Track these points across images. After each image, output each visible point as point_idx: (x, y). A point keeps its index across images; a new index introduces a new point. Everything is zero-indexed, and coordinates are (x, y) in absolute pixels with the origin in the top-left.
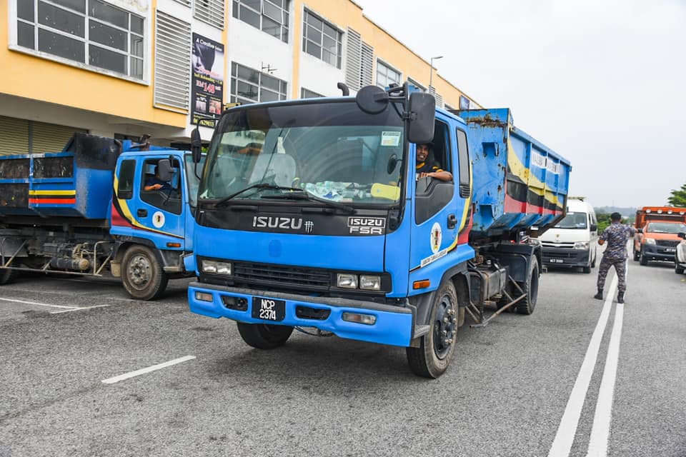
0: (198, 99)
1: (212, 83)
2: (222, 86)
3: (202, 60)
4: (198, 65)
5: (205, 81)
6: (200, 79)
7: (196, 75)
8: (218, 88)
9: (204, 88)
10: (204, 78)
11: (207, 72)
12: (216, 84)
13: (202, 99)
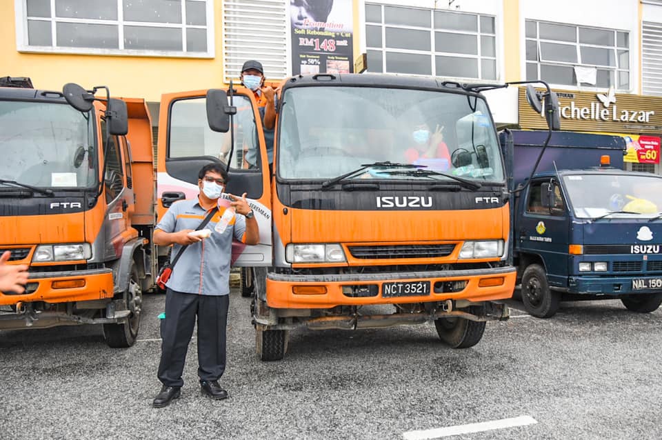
0: (305, 62)
1: (329, 38)
2: (350, 40)
3: (308, 11)
4: (300, 18)
5: (315, 37)
6: (305, 36)
7: (297, 32)
8: (344, 43)
9: (314, 47)
10: (314, 33)
11: (319, 25)
12: (339, 38)
13: (312, 61)
